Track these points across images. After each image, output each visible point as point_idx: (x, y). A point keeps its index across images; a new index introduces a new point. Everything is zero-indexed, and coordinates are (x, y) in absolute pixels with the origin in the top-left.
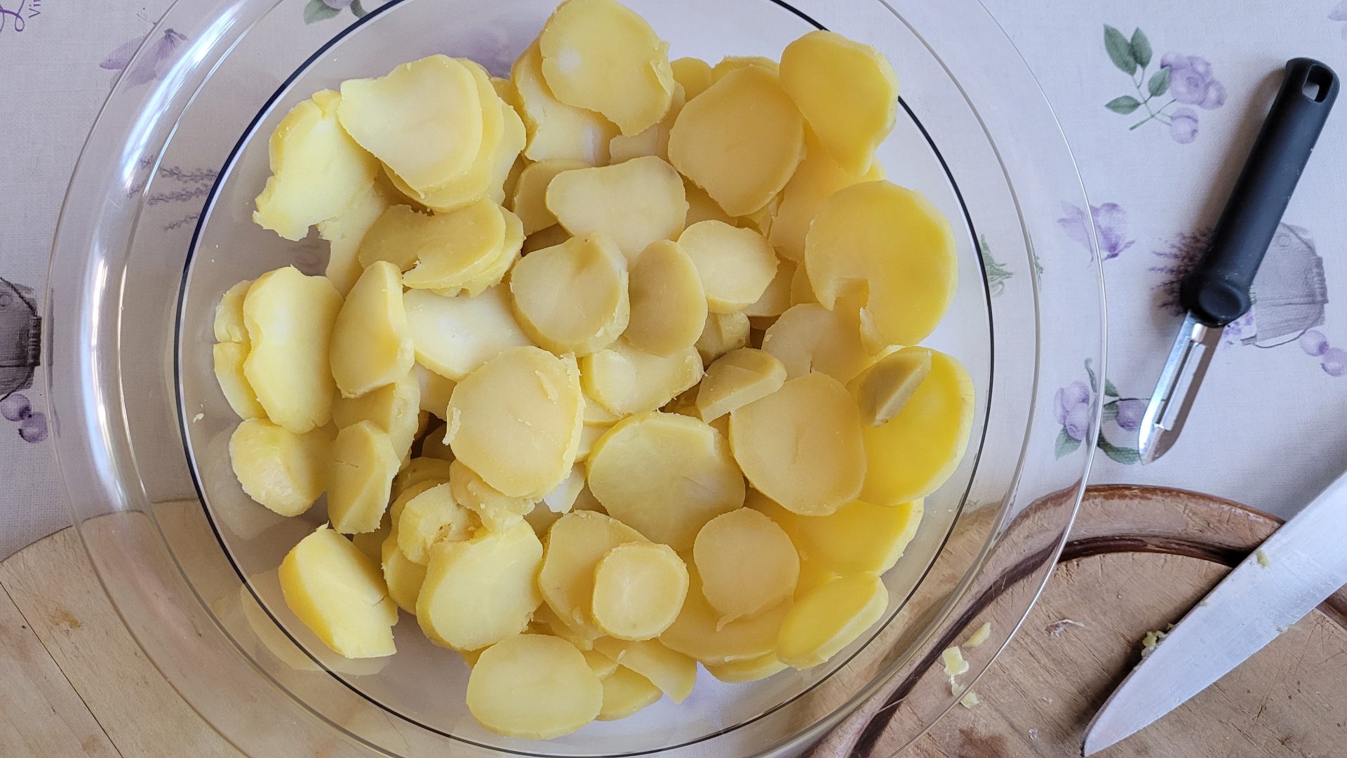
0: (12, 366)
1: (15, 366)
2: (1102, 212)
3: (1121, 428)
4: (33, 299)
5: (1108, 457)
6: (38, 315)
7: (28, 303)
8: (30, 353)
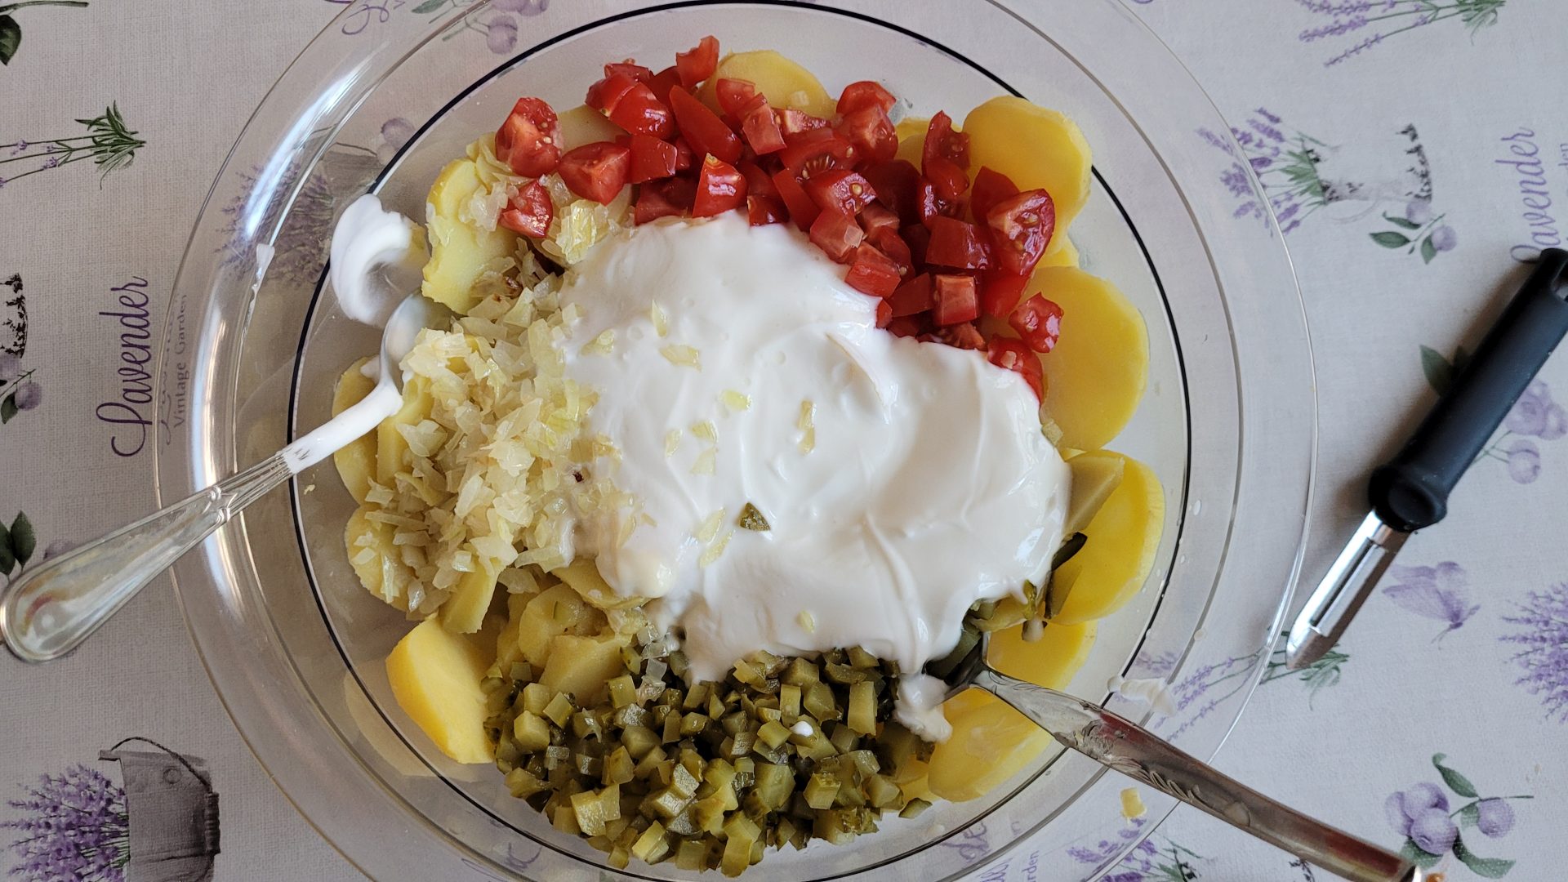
0: (188, 856)
1: (191, 856)
2: (1439, 574)
3: (1485, 836)
4: (206, 772)
5: (1472, 872)
6: (213, 791)
7: (199, 777)
8: (208, 838)
